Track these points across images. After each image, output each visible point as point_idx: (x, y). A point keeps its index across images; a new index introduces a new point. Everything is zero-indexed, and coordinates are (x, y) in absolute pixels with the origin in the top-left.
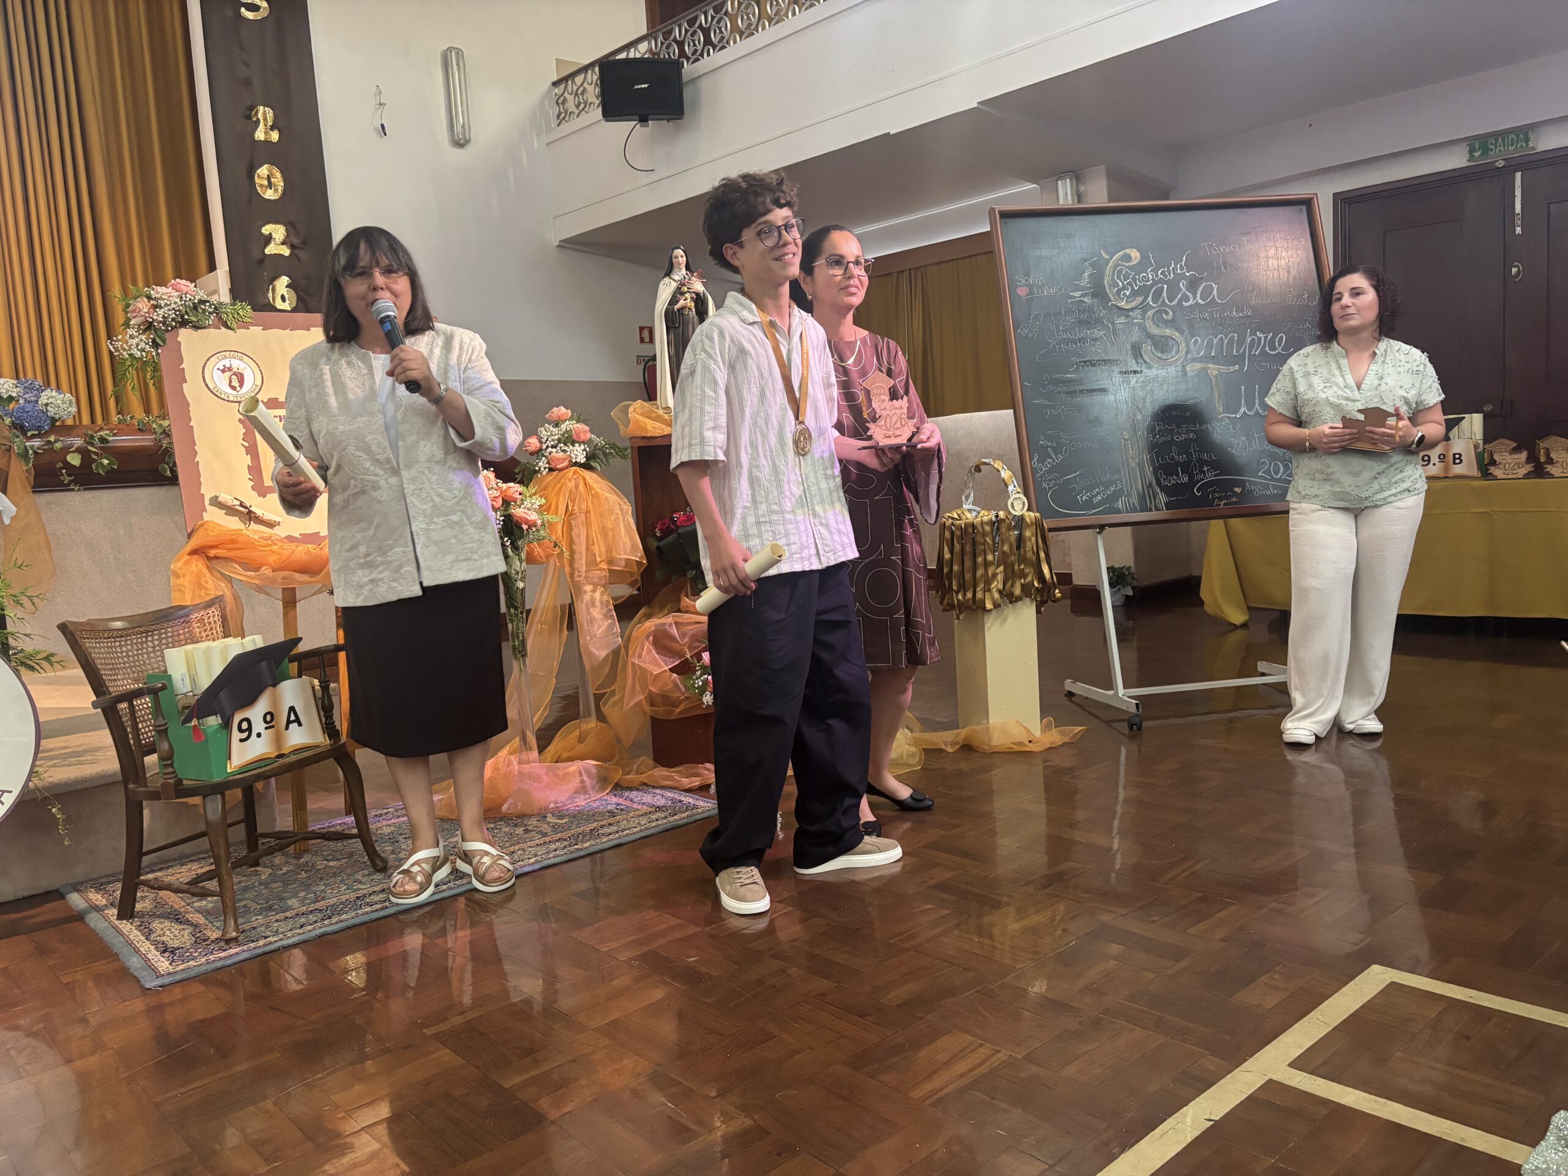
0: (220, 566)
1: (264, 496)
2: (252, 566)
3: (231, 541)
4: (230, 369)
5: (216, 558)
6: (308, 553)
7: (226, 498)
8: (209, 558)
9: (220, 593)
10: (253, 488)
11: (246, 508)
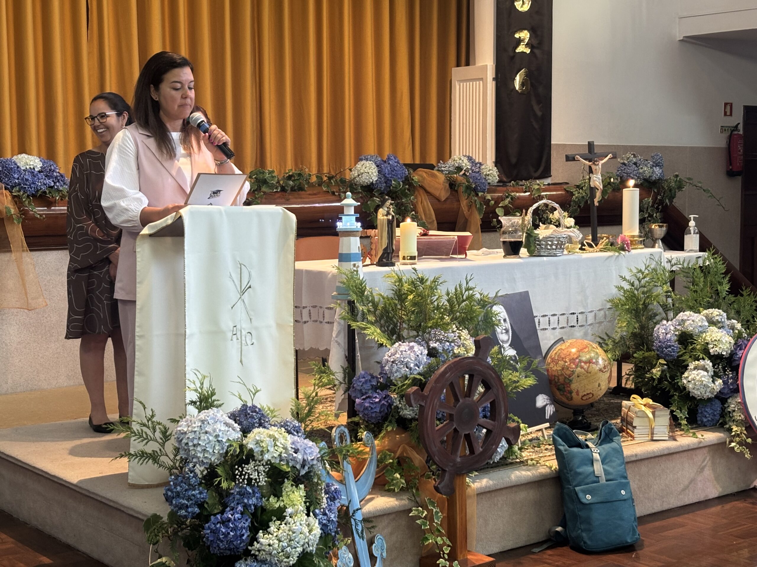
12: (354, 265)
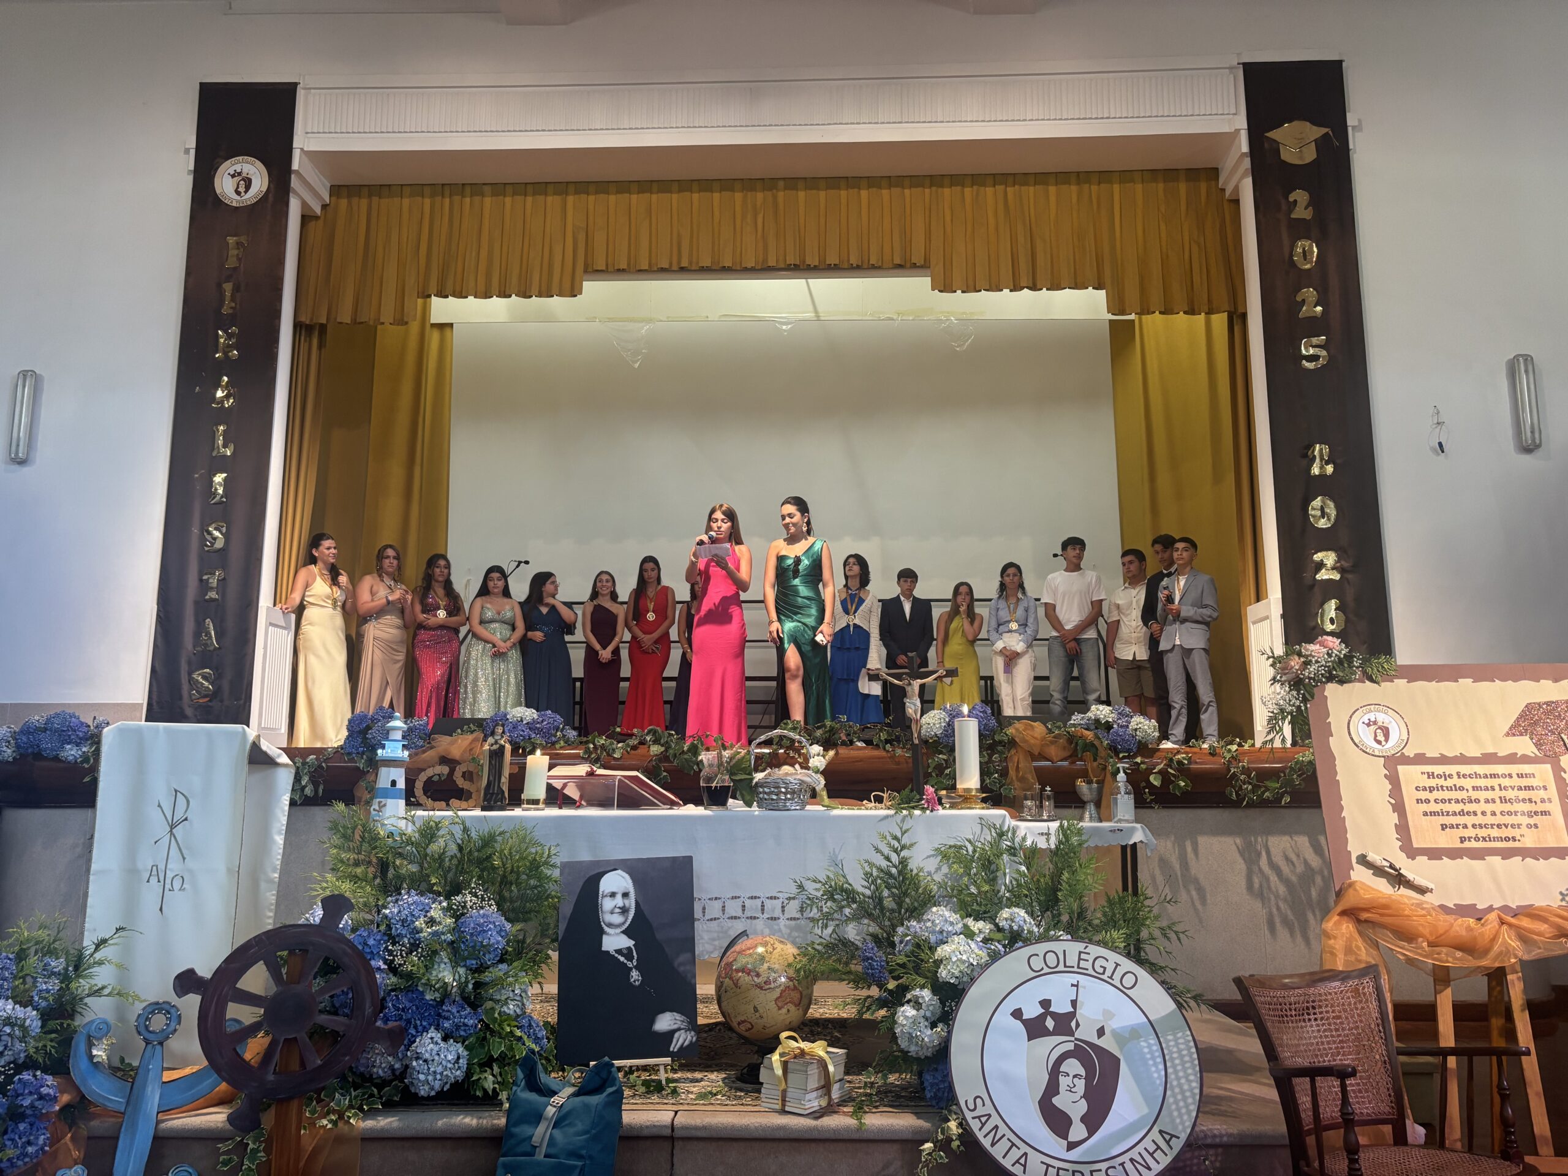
0: (1370, 932)
1: (1413, 859)
2: (1407, 936)
3: (1383, 907)
4: (1375, 723)
5: (1366, 921)
6: (1469, 929)
7: (1372, 857)
8: (1359, 921)
9: (1374, 962)
10: (1401, 848)
11: (1396, 870)
12: (380, 803)
